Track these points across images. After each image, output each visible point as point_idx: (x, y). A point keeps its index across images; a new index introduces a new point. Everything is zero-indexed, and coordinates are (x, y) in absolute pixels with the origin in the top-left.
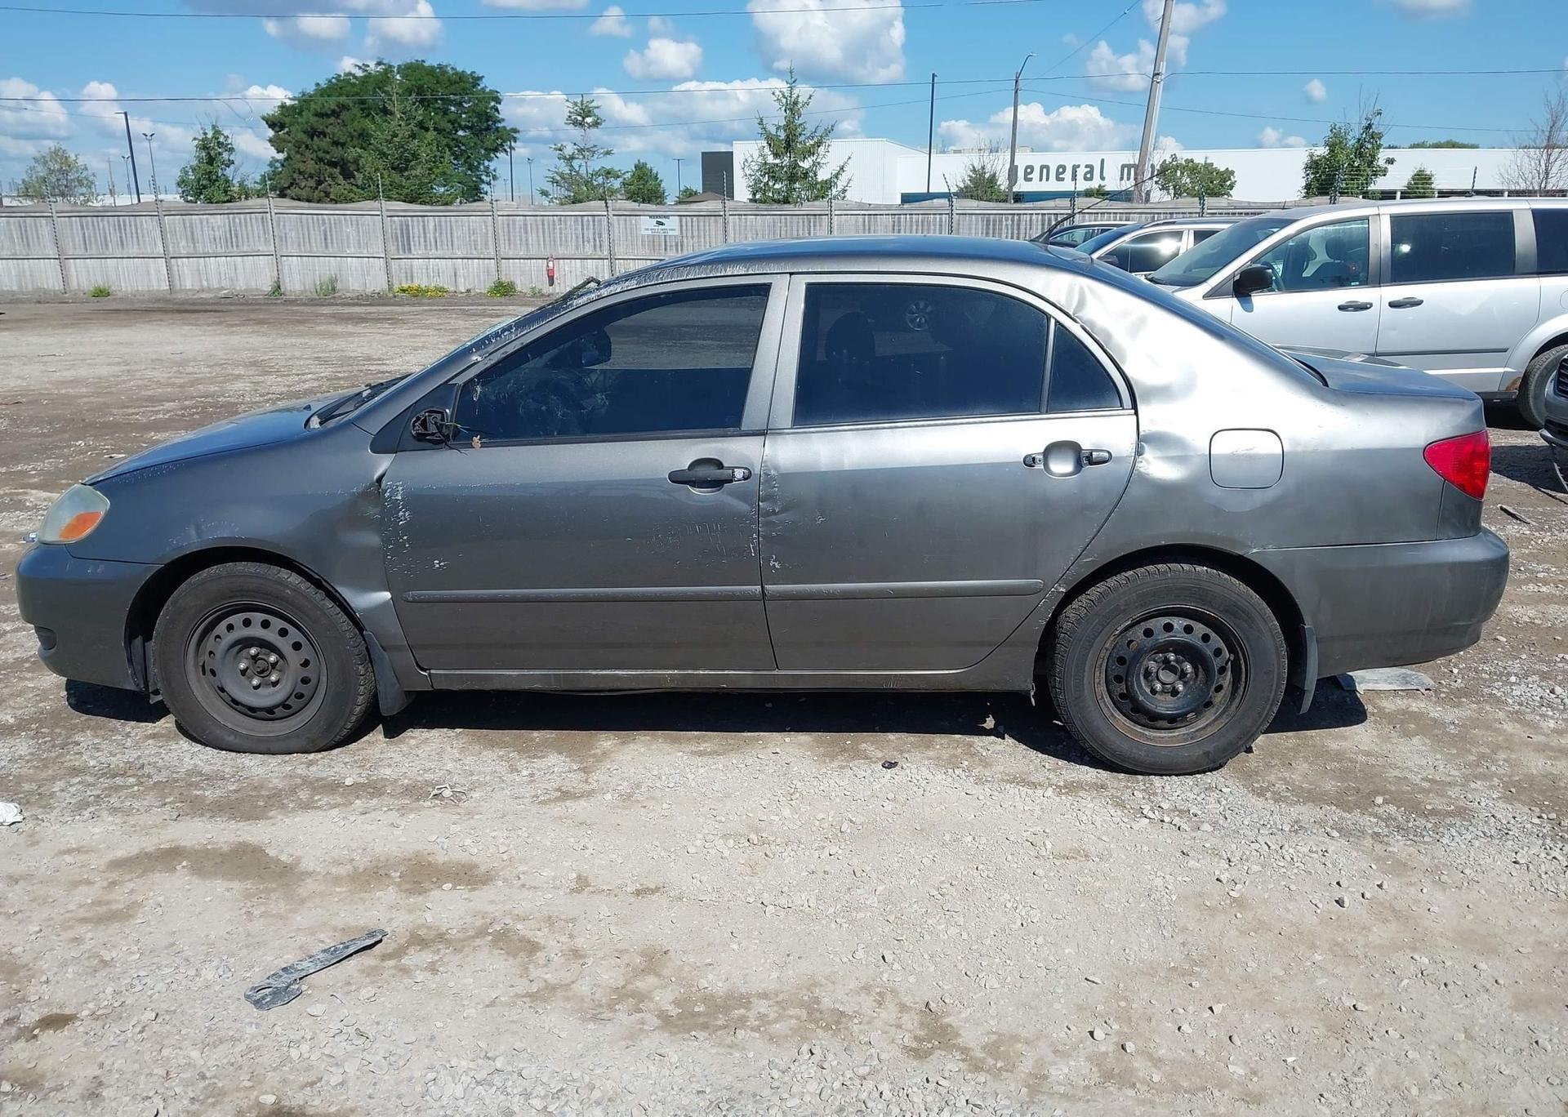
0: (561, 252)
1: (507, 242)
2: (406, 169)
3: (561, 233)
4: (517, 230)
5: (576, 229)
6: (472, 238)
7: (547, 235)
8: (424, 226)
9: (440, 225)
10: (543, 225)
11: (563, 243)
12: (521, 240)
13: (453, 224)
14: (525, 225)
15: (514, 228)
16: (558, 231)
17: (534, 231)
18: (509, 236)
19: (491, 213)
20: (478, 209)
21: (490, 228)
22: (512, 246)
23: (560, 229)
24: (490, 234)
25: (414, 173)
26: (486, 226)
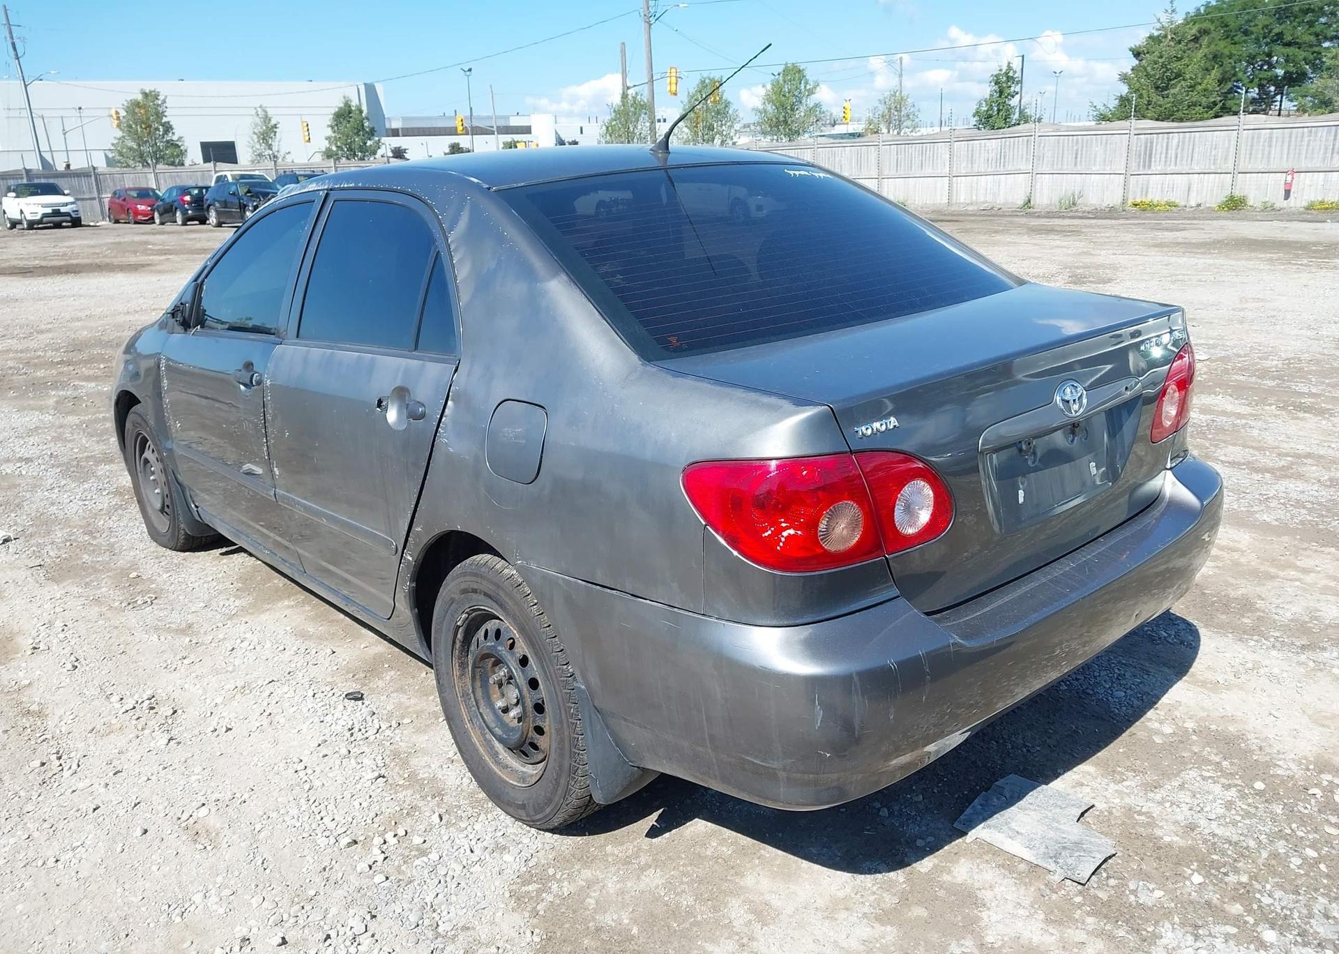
0: (1303, 165)
1: (1248, 156)
2: (1166, 88)
3: (1308, 145)
4: (1261, 144)
5: (1327, 140)
6: (1213, 153)
7: (1292, 147)
8: (1168, 142)
9: (1184, 142)
10: (1290, 137)
11: (1309, 155)
12: (1263, 154)
13: (1197, 140)
14: (1271, 138)
15: (1258, 142)
16: (1305, 143)
17: (1279, 143)
18: (1251, 150)
19: (1236, 128)
20: (1224, 124)
21: (1233, 143)
22: (1252, 161)
23: (1309, 141)
24: (1232, 150)
25: (1172, 91)
26: (1229, 141)
